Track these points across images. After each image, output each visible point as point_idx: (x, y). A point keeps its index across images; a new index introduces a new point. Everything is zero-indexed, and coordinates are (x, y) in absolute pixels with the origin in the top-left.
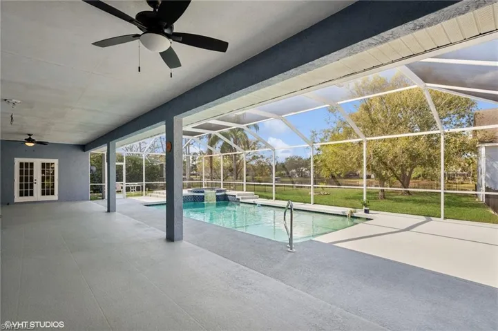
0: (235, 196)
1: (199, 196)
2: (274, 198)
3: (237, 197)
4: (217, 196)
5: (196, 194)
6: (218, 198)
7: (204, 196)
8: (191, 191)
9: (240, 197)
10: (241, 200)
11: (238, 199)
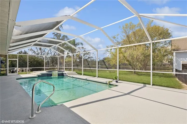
0: (66, 74)
1: (49, 74)
2: (83, 74)
3: (67, 74)
4: (58, 74)
5: (48, 73)
6: (59, 75)
7: (52, 74)
8: (47, 72)
9: (68, 74)
10: (68, 76)
11: (67, 75)
